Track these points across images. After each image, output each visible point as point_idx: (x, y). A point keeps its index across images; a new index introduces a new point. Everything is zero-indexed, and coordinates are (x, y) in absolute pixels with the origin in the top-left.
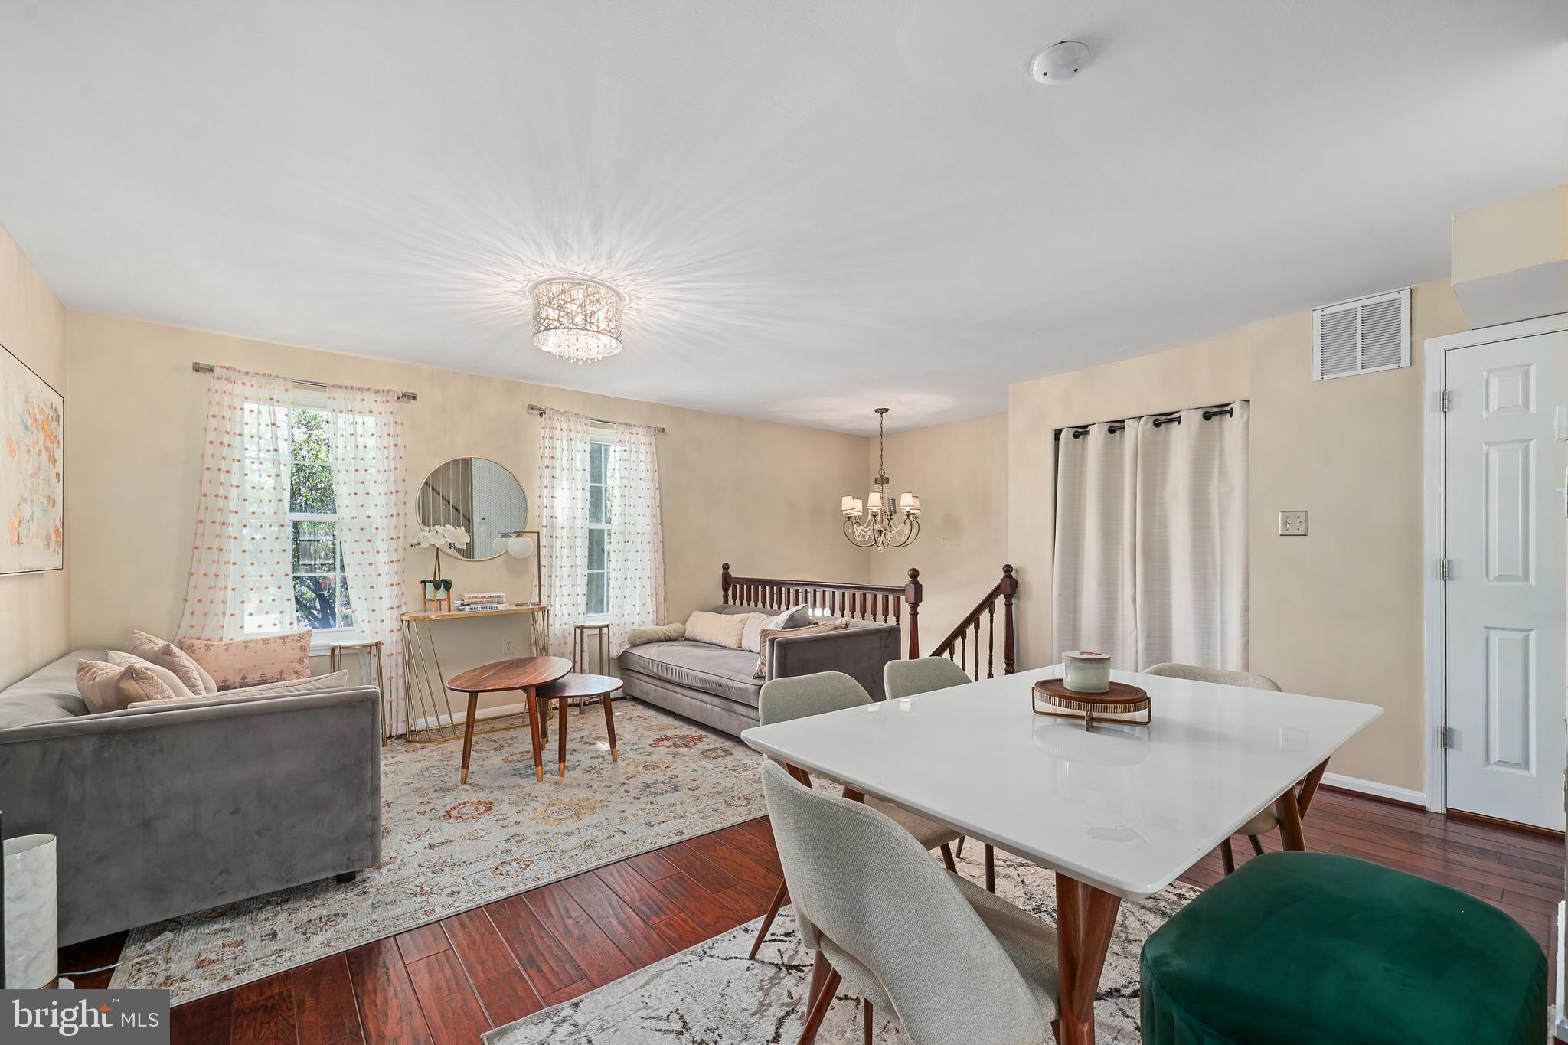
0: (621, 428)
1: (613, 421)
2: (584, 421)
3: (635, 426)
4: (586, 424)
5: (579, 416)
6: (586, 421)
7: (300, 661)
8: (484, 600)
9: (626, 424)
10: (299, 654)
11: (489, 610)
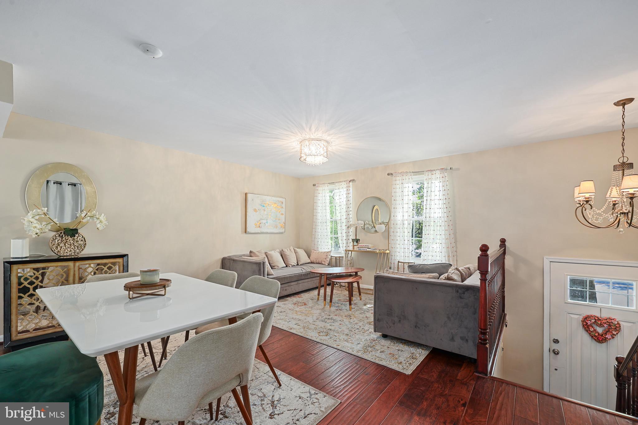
0: (427, 173)
1: (423, 171)
2: (409, 174)
3: (434, 170)
4: (411, 175)
5: (407, 172)
6: (411, 174)
7: (326, 259)
8: (363, 247)
9: (429, 171)
10: (325, 257)
11: (364, 250)
